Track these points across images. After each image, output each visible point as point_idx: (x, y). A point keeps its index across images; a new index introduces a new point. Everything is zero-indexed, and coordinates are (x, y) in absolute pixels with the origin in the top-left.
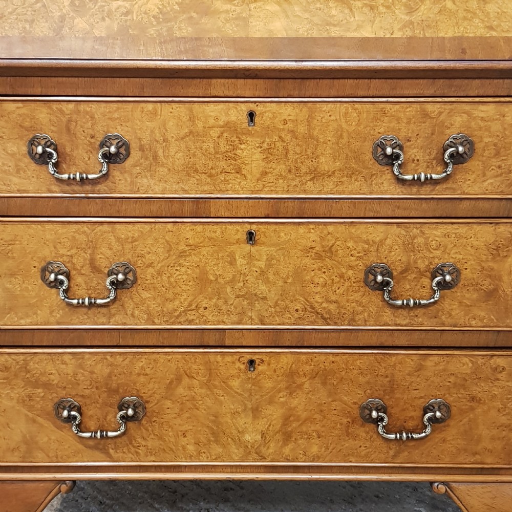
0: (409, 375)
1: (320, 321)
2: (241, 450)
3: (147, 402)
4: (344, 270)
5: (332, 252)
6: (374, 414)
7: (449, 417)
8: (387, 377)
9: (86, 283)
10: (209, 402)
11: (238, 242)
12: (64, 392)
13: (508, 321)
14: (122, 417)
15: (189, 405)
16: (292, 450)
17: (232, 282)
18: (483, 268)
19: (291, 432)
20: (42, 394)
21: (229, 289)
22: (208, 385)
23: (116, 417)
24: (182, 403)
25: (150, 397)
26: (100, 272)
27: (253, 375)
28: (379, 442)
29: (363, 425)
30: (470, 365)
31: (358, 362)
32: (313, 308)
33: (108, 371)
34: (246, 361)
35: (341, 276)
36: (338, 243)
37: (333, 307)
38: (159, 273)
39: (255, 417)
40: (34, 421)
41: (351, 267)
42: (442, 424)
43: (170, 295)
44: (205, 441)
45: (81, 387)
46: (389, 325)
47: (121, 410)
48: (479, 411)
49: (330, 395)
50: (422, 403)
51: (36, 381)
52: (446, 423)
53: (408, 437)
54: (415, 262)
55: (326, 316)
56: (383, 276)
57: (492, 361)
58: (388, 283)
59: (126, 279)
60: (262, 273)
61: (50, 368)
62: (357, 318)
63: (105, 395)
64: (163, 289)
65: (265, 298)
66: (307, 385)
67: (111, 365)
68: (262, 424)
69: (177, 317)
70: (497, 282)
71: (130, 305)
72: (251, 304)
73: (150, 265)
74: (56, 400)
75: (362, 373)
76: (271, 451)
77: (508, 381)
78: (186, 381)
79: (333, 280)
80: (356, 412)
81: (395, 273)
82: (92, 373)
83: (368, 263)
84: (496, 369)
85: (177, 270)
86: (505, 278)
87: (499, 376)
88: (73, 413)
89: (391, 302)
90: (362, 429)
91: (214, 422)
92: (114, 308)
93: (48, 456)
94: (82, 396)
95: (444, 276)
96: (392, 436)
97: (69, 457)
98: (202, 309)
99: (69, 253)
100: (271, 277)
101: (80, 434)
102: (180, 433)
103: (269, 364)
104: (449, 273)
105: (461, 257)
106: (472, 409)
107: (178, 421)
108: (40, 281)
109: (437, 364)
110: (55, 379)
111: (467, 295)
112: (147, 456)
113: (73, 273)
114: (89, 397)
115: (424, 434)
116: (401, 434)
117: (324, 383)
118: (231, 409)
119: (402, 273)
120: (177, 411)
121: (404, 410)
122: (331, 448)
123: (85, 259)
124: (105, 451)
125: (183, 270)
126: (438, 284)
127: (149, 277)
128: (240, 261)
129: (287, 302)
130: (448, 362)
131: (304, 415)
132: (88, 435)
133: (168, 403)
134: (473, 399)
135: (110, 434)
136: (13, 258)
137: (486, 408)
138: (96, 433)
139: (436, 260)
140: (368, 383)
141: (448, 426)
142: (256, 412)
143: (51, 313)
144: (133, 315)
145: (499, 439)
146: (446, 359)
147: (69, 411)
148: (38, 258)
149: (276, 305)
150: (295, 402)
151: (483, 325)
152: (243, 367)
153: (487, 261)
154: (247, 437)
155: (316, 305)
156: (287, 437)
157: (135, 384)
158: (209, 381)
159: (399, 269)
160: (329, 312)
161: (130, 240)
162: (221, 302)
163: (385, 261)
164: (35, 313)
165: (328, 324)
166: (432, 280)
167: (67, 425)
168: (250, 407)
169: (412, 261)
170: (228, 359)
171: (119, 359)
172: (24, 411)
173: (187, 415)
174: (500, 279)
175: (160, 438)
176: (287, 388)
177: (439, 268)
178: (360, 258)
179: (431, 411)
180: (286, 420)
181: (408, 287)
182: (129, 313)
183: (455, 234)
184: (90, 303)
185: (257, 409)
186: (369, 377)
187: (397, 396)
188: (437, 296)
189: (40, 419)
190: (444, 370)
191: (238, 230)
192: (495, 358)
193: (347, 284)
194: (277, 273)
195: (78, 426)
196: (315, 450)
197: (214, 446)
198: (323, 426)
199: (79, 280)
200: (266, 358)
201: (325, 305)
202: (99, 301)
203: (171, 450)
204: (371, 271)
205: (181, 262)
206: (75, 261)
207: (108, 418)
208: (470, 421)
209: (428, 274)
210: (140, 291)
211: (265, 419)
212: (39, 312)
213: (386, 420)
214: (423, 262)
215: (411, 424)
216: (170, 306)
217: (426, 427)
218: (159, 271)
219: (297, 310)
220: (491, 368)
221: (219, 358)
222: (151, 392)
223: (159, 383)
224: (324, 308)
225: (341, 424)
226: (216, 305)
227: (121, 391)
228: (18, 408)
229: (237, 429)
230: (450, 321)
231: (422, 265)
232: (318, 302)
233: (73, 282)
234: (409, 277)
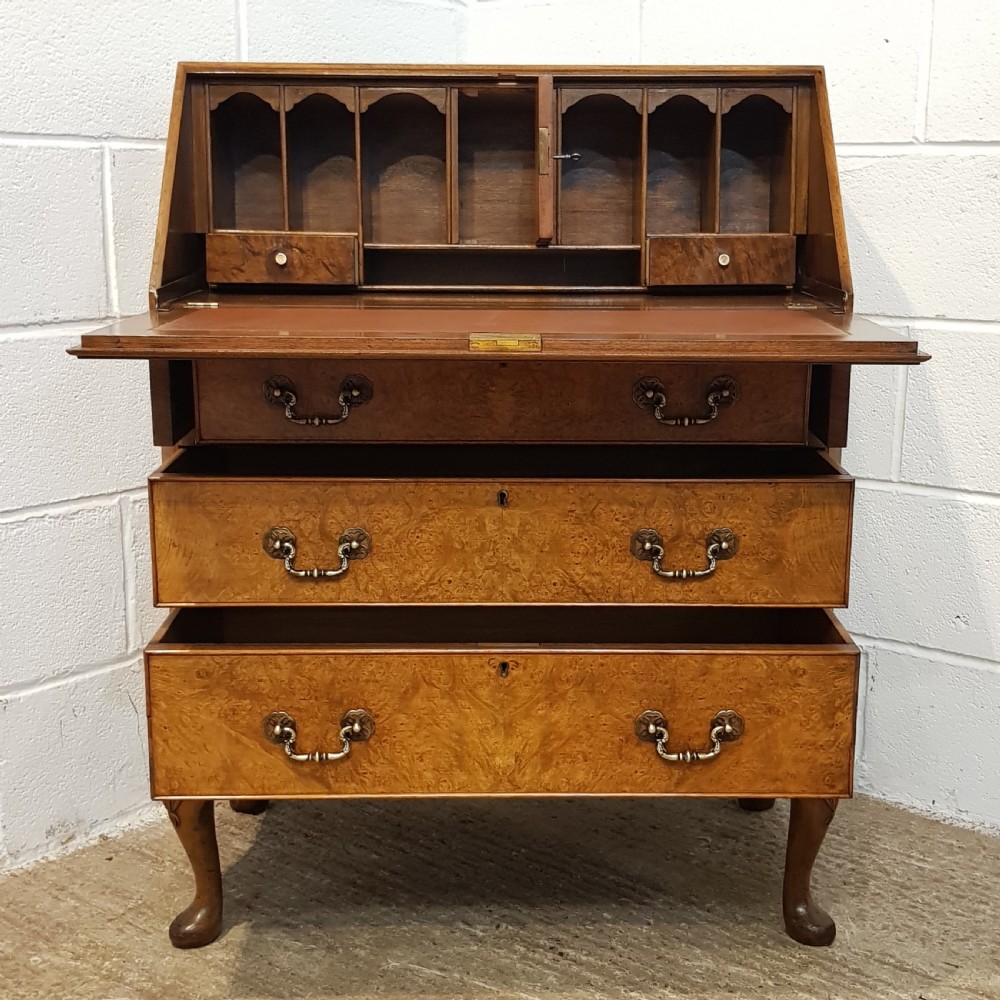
0: (692, 680)
1: (582, 597)
2: (490, 777)
3: (377, 716)
4: (608, 537)
5: (594, 517)
6: (652, 728)
7: (743, 733)
8: (666, 682)
9: (314, 552)
10: (452, 717)
11: (488, 504)
12: (277, 704)
13: (795, 596)
14: (347, 735)
15: (427, 719)
16: (554, 777)
17: (481, 550)
18: (764, 535)
19: (552, 753)
20: (249, 707)
21: (477, 560)
22: (450, 694)
23: (338, 735)
24: (419, 718)
25: (380, 709)
26: (331, 539)
27: (506, 681)
28: (658, 766)
29: (638, 745)
30: (765, 667)
31: (632, 664)
32: (574, 582)
33: (331, 677)
34: (497, 664)
35: (605, 544)
36: (600, 505)
37: (595, 580)
38: (398, 541)
39: (508, 735)
40: (238, 741)
41: (615, 533)
42: (733, 743)
43: (410, 566)
44: (447, 767)
45: (297, 697)
46: (660, 602)
47: (343, 726)
48: (778, 724)
49: (598, 707)
50: (710, 716)
51: (243, 690)
52: (739, 741)
53: (692, 758)
54: (688, 527)
55: (589, 591)
56: (652, 543)
57: (790, 663)
58: (657, 552)
59: (359, 548)
60: (515, 540)
61: (261, 673)
62: (624, 593)
63: (325, 707)
64: (402, 559)
65: (518, 570)
66: (570, 694)
67: (334, 669)
68: (516, 744)
69: (417, 592)
70: (780, 551)
71: (363, 579)
72: (502, 577)
73: (388, 532)
74: (266, 714)
75: (636, 679)
76: (527, 778)
77: (811, 688)
78: (424, 689)
79: (595, 548)
80: (630, 728)
81: (665, 540)
82: (311, 679)
83: (635, 529)
84: (796, 671)
85: (418, 537)
86: (789, 546)
87: (800, 681)
88: (287, 729)
89: (661, 572)
90: (638, 749)
91: (456, 741)
92: (344, 583)
93: (252, 787)
94: (299, 709)
95: (720, 543)
96: (674, 757)
97: (278, 788)
98: (446, 583)
99: (297, 518)
100: (525, 545)
101: (294, 756)
102: (416, 756)
103: (525, 668)
104: (726, 540)
105: (738, 521)
106: (770, 723)
107: (415, 740)
108: (262, 550)
109: (726, 666)
110: (266, 687)
111: (747, 566)
112: (374, 786)
113: (300, 540)
114: (306, 710)
115: (711, 754)
116: (684, 753)
117: (591, 692)
118: (479, 725)
119: (673, 540)
120: (413, 727)
121: (687, 724)
122: (600, 774)
123: (314, 525)
124: (322, 780)
125: (425, 536)
126: (714, 552)
127: (386, 545)
128: (490, 527)
129: (544, 575)
130: (738, 664)
131: (567, 732)
132: (303, 757)
133: (402, 718)
134: (770, 710)
135: (331, 756)
136: (233, 523)
137: (785, 720)
138: (314, 755)
139: (711, 526)
140: (644, 690)
141: (741, 744)
142: (509, 728)
143: (273, 587)
144: (366, 590)
145: (803, 761)
146: (736, 659)
147: (281, 727)
148: (262, 523)
149: (531, 577)
150: (555, 716)
151: (767, 600)
152: (493, 671)
153: (768, 526)
154: (498, 761)
155: (577, 578)
156: (547, 760)
157: (362, 693)
158: (452, 689)
159: (670, 535)
160: (591, 586)
161: (366, 502)
162: (467, 575)
163: (653, 526)
164: (255, 588)
165: (591, 601)
166: (707, 547)
167: (277, 746)
168: (501, 721)
169: (684, 527)
170: (476, 661)
171: (345, 661)
172: (226, 727)
173: (425, 733)
174: (783, 547)
175: (391, 762)
176: (547, 698)
177: (714, 535)
178: (625, 523)
179: (720, 725)
180: (546, 739)
181: (681, 556)
182: (362, 587)
183: (731, 495)
184: (319, 575)
185: (510, 725)
186: (645, 683)
187: (679, 706)
188: (713, 564)
189: (244, 739)
190: (734, 674)
191: (487, 491)
192: (794, 658)
193: (612, 552)
194: (531, 541)
195: (292, 746)
196: (580, 777)
197: (457, 772)
198: (591, 746)
199: (307, 548)
200: (521, 661)
201: (586, 578)
202: (329, 573)
203: (405, 777)
204: (638, 538)
205: (423, 527)
206: (302, 526)
207: (329, 737)
208: (767, 738)
209: (703, 541)
210: (376, 561)
211: (520, 738)
212: (259, 586)
213: (666, 736)
214: (697, 528)
215: (696, 743)
216: (409, 579)
217: (714, 745)
218: (397, 538)
219: (555, 584)
220: (790, 671)
221: (465, 660)
222: (382, 703)
223: (391, 691)
224: (586, 582)
225: (613, 743)
226: (461, 578)
227: (345, 702)
228: (219, 724)
229: (485, 749)
230: (730, 596)
231: (695, 531)
232: (578, 574)
233: (299, 550)
234: (681, 545)
